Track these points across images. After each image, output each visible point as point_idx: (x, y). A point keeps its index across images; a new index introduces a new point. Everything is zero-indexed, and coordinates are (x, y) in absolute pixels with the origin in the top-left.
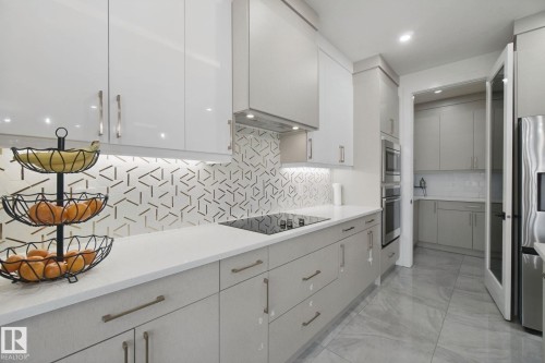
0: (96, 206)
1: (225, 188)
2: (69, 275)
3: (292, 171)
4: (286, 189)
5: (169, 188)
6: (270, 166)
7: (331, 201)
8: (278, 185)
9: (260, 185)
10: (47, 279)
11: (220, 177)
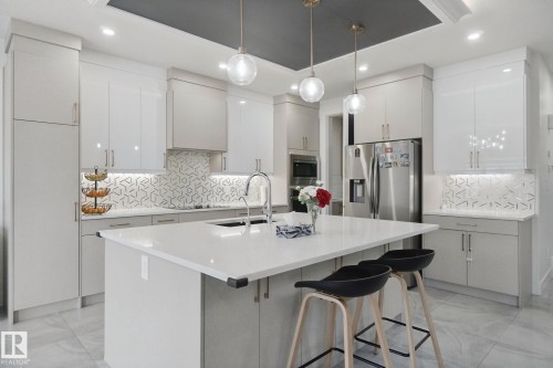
0: (106, 193)
1: (167, 187)
2: (99, 213)
3: (218, 178)
4: (215, 190)
5: (134, 187)
6: (201, 174)
7: (259, 198)
8: (208, 186)
9: (192, 186)
10: (92, 213)
11: (163, 181)
